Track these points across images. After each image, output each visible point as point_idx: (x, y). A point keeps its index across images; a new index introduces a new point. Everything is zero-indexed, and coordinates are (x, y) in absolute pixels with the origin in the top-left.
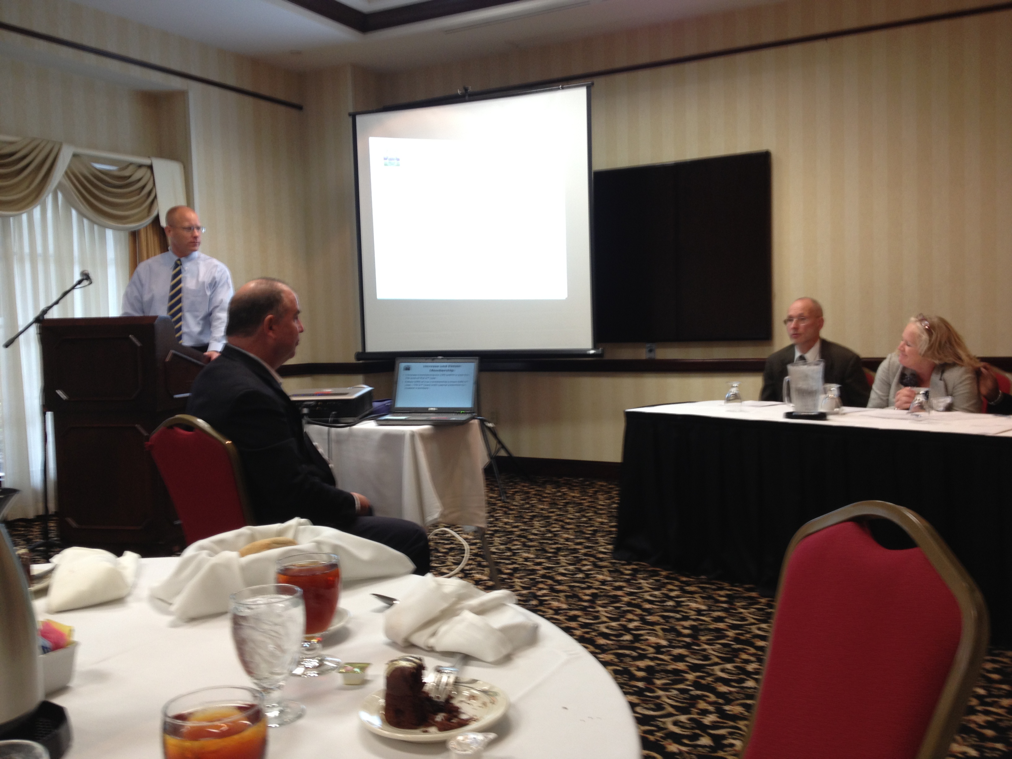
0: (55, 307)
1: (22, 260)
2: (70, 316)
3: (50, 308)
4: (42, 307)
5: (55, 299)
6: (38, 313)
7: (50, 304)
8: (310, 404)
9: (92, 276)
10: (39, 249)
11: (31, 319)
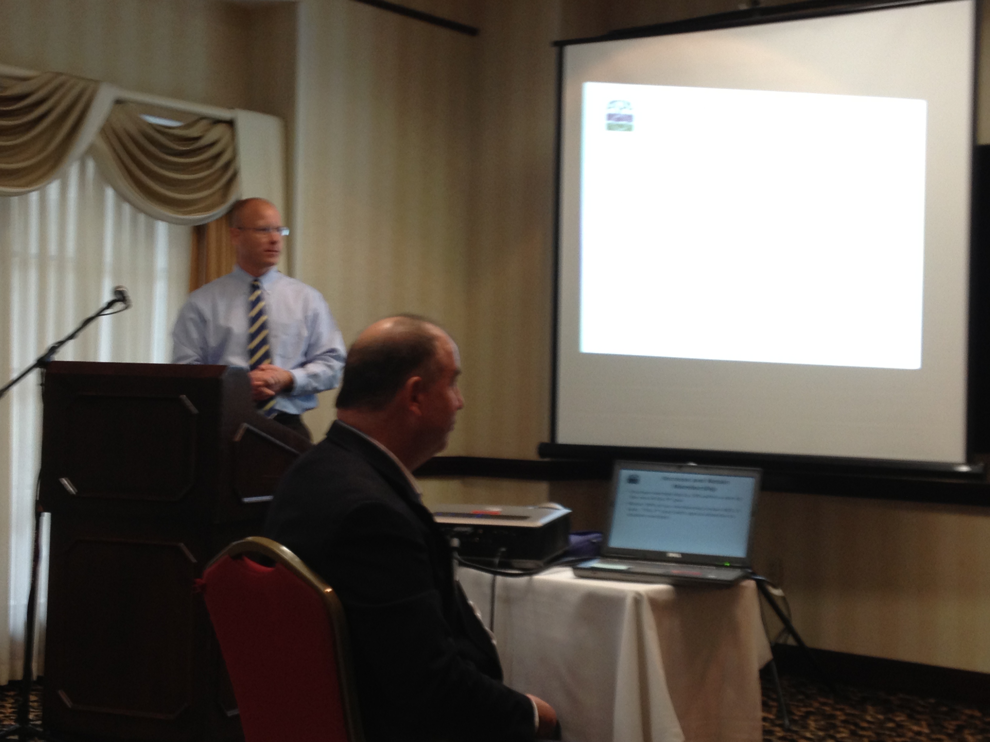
0: (71, 343)
1: (24, 265)
2: (91, 359)
3: (61, 343)
4: (50, 341)
5: (70, 330)
6: (43, 352)
7: (61, 338)
8: (466, 532)
9: (130, 295)
10: (53, 248)
11: (31, 360)
